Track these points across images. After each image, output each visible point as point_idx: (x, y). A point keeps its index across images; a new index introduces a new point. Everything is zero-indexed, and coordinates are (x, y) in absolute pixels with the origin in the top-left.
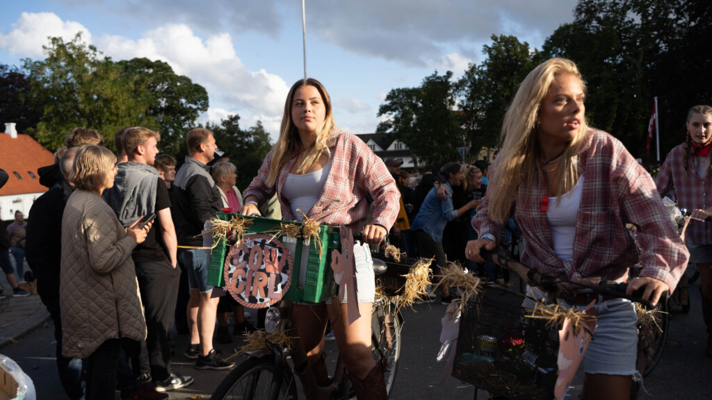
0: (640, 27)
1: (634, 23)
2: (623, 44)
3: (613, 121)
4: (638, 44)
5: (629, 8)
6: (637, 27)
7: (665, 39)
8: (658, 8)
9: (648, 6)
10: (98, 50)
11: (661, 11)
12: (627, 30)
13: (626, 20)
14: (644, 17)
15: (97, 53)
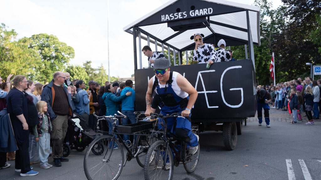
0: (270, 23)
1: (267, 21)
2: (262, 30)
3: (258, 65)
4: (269, 30)
5: (265, 14)
6: (269, 23)
7: (281, 28)
8: (278, 14)
9: (273, 14)
10: (6, 25)
11: (279, 16)
12: (264, 24)
13: (264, 19)
14: (272, 18)
15: (6, 27)
